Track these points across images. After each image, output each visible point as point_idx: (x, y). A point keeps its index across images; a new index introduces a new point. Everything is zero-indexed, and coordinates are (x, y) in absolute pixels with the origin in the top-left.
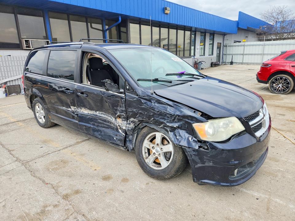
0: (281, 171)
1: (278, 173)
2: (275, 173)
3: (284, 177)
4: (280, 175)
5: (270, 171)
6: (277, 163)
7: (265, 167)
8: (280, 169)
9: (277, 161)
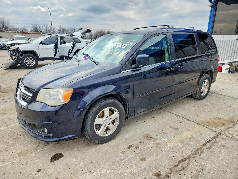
0: (11, 147)
1: (12, 143)
2: (14, 141)
3: (6, 143)
4: (10, 142)
5: (19, 140)
6: (19, 151)
7: (24, 141)
8: (13, 147)
9: (20, 154)
